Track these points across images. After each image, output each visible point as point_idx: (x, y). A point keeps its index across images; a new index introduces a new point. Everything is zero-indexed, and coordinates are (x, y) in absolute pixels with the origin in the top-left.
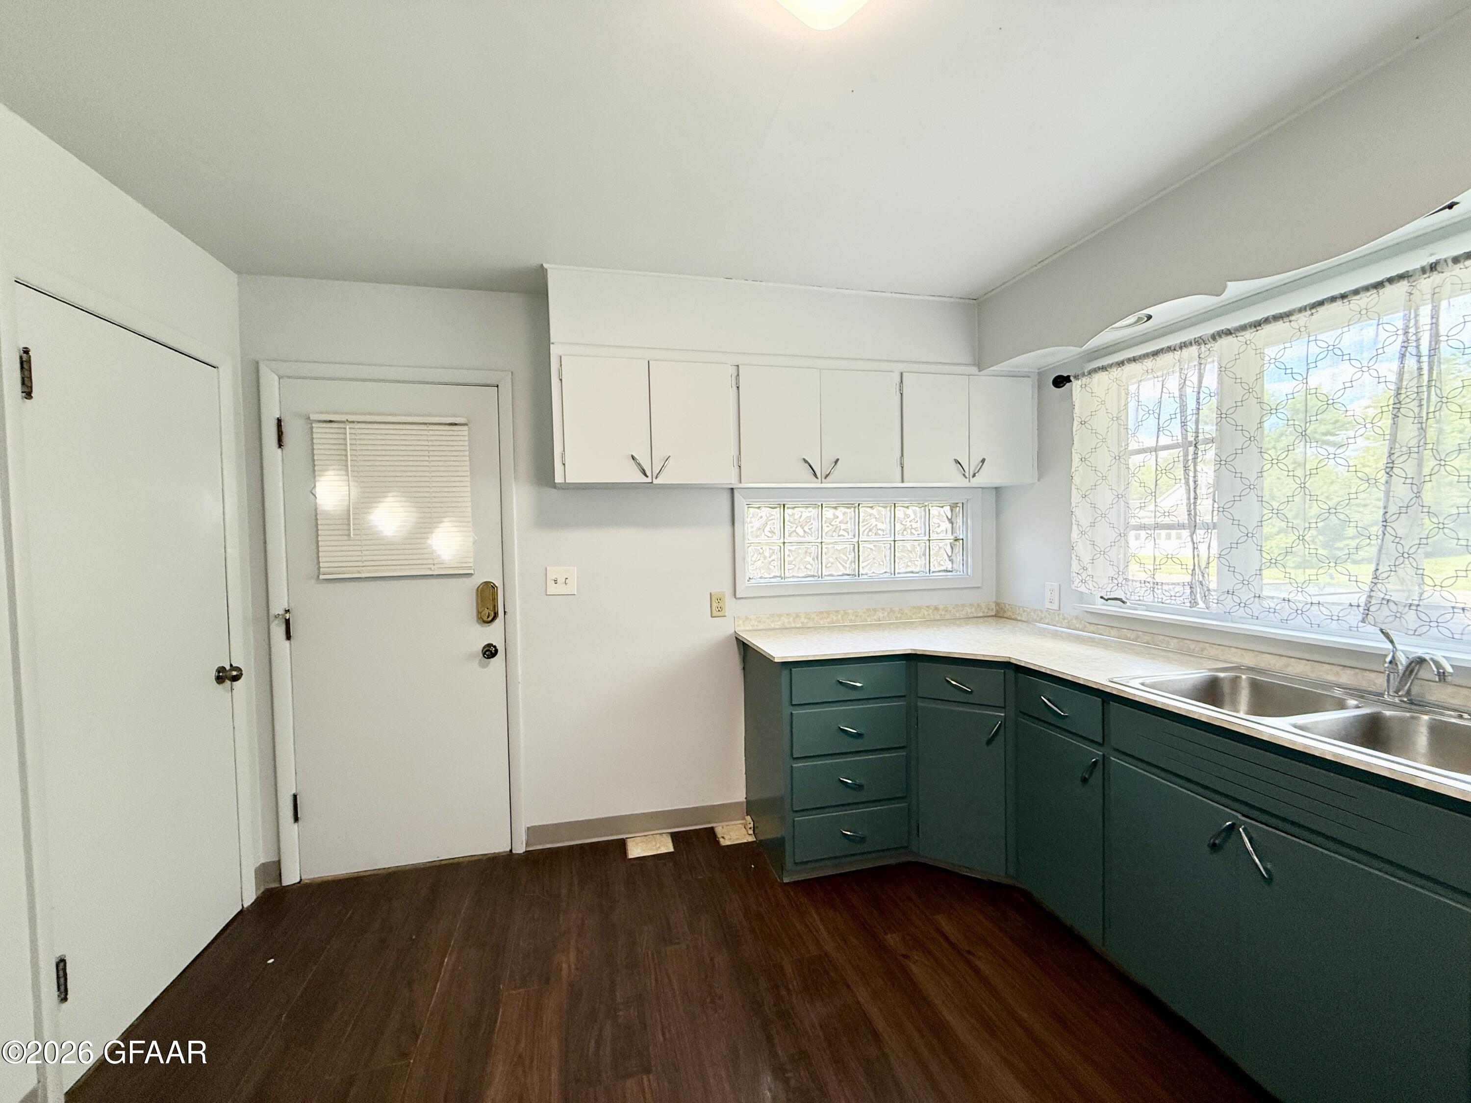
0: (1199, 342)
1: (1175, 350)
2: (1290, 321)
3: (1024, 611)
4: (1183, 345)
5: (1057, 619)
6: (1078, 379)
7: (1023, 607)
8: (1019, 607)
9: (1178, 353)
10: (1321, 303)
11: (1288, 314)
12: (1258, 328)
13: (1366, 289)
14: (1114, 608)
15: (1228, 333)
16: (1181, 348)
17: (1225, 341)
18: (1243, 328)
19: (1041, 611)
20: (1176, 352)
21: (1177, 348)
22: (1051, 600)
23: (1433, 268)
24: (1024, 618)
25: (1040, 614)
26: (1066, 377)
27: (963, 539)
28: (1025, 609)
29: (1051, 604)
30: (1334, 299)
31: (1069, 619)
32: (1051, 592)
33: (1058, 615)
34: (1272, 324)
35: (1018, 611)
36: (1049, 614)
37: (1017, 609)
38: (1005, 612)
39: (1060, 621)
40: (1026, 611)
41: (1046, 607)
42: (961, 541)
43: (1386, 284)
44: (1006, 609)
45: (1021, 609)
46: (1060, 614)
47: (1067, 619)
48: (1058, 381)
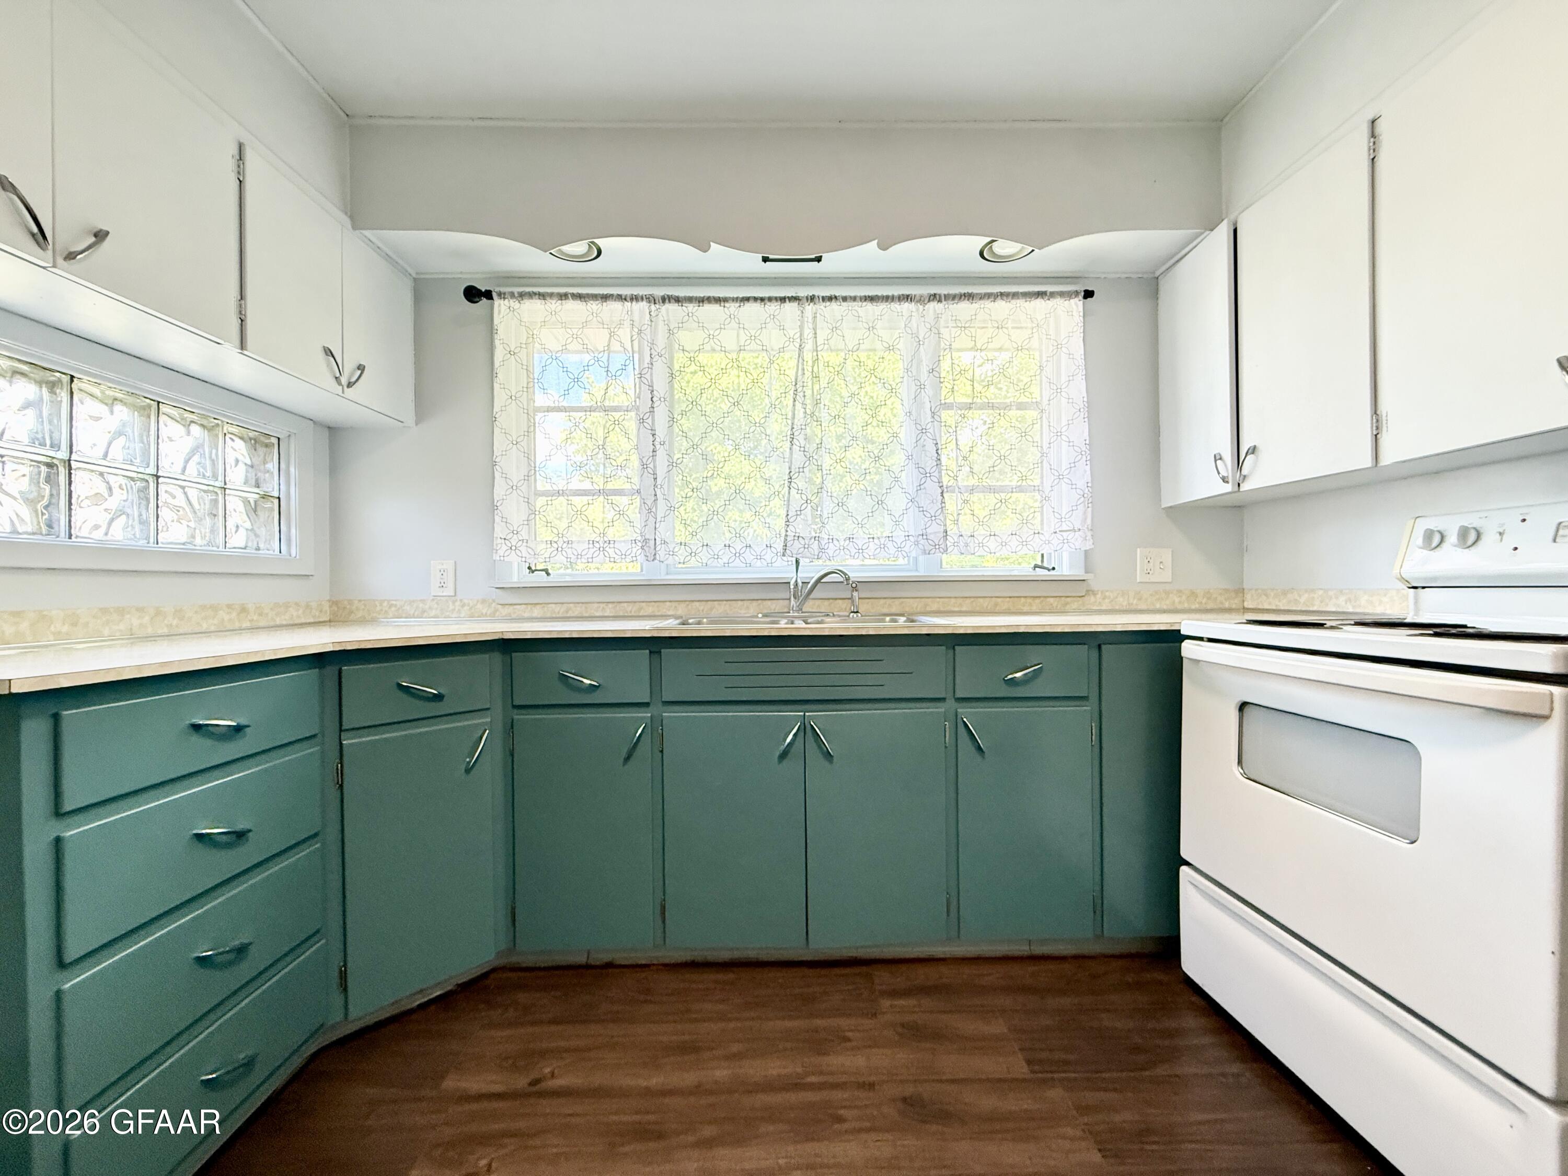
0: (651, 299)
1: (625, 300)
3: (391, 606)
4: (635, 298)
5: (451, 607)
6: (504, 298)
7: (388, 601)
8: (382, 602)
9: (628, 304)
10: (747, 299)
11: (726, 300)
12: (701, 304)
14: (541, 580)
15: (678, 300)
16: (632, 299)
17: (672, 307)
18: (690, 300)
19: (423, 601)
20: (626, 303)
21: (628, 299)
22: (442, 584)
23: (812, 299)
24: (391, 615)
25: (421, 605)
26: (483, 290)
27: (279, 498)
28: (394, 602)
29: (442, 589)
30: (756, 299)
31: (471, 604)
32: (442, 572)
33: (454, 602)
34: (711, 305)
35: (378, 608)
36: (437, 603)
37: (378, 605)
38: (351, 612)
39: (457, 609)
40: (396, 606)
41: (432, 594)
42: (276, 501)
43: (787, 300)
44: (354, 608)
45: (385, 604)
46: (456, 600)
47: (469, 605)
48: (473, 294)
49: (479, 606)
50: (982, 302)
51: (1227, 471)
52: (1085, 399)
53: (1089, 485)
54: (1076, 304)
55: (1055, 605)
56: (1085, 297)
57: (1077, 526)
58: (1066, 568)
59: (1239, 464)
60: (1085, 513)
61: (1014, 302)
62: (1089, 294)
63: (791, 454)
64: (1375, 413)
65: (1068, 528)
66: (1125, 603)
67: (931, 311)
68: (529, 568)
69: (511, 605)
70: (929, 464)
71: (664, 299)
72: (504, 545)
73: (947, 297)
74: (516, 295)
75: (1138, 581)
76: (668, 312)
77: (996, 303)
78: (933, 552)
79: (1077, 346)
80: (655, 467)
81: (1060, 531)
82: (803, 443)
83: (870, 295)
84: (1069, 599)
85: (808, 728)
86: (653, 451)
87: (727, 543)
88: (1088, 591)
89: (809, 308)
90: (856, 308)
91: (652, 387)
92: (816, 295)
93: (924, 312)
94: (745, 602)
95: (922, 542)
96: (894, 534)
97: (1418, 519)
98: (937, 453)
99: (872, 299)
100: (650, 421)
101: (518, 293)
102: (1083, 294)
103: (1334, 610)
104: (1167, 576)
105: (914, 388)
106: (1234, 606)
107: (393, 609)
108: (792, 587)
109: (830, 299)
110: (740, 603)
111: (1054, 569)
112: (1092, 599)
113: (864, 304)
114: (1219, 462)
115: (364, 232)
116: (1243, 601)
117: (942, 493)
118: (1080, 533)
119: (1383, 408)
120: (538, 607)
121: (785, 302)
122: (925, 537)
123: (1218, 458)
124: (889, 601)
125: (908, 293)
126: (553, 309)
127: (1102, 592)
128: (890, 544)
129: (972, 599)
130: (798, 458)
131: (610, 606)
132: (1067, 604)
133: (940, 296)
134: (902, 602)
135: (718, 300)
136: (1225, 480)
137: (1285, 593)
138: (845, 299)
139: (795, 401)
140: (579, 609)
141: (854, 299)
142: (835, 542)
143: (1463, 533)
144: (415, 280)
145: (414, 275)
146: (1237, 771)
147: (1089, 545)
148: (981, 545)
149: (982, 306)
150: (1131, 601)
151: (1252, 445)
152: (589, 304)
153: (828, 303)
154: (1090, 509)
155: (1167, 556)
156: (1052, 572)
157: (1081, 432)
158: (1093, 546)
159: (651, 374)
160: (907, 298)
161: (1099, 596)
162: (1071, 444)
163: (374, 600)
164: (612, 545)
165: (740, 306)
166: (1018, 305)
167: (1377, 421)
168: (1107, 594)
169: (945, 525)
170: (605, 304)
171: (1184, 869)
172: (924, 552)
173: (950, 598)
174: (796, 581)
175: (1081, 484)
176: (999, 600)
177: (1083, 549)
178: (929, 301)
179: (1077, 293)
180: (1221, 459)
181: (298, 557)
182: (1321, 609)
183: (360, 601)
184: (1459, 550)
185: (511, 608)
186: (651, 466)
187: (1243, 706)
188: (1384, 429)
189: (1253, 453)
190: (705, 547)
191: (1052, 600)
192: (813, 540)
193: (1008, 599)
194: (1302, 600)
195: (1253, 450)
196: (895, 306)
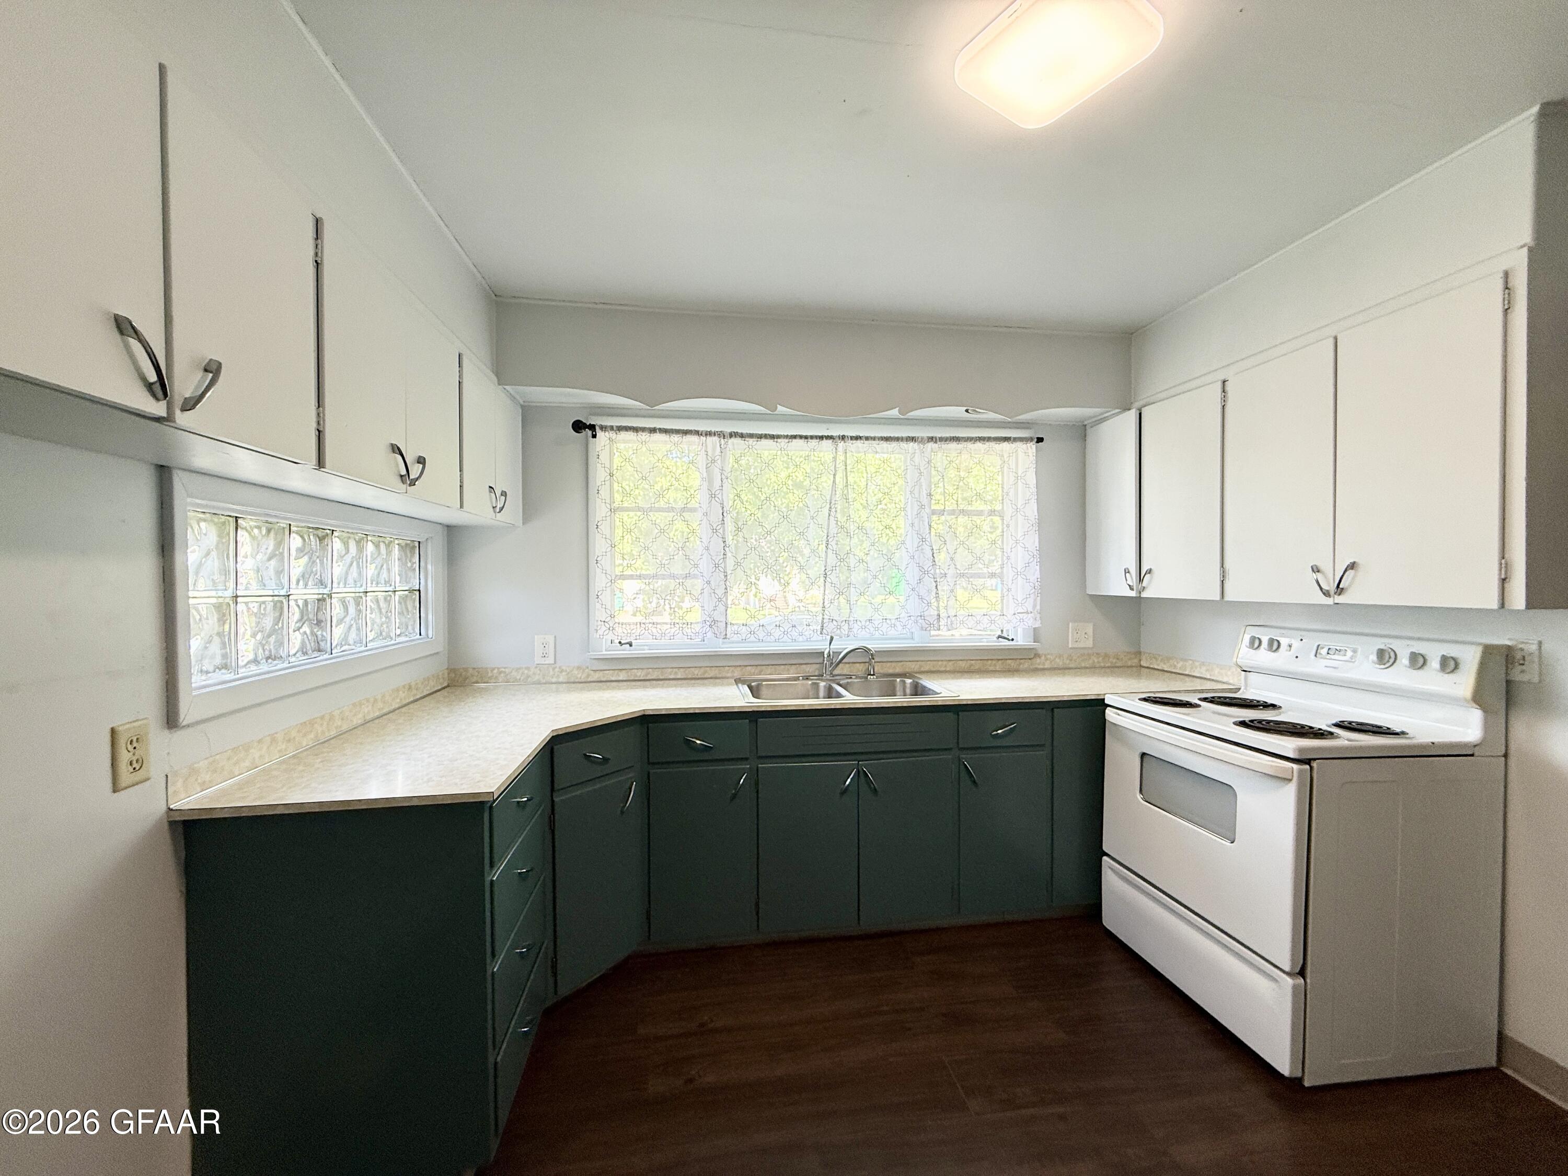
0: (721, 435)
1: (701, 435)
2: (777, 442)
3: (501, 673)
4: (709, 434)
5: (551, 673)
6: (605, 431)
7: (498, 668)
8: (493, 669)
10: (795, 437)
11: (779, 437)
12: (759, 440)
13: (816, 437)
14: (626, 652)
16: (706, 435)
18: (751, 436)
19: (528, 668)
20: (702, 437)
21: (704, 434)
22: (545, 654)
23: (843, 438)
24: (500, 680)
25: (526, 672)
26: (588, 424)
27: (419, 590)
28: (504, 670)
29: (544, 659)
30: (801, 437)
31: (568, 671)
32: (545, 645)
33: (554, 669)
34: (767, 440)
35: (490, 674)
36: (540, 670)
37: (490, 672)
38: (466, 678)
39: (556, 675)
40: (505, 672)
41: (536, 662)
42: (417, 593)
43: (824, 438)
44: (469, 674)
45: (496, 671)
46: (556, 667)
47: (566, 671)
48: (578, 426)
49: (575, 672)
50: (966, 443)
51: (1133, 582)
52: (1037, 517)
53: (1039, 580)
54: (1031, 447)
55: (1012, 665)
56: (1037, 442)
57: (1030, 609)
58: (1022, 640)
59: (1141, 580)
60: (1035, 600)
61: (987, 444)
62: (1040, 440)
63: (827, 556)
64: (1222, 567)
65: (1023, 611)
66: (1061, 663)
67: (929, 450)
68: (620, 643)
69: (601, 670)
70: (927, 565)
71: (732, 435)
72: (603, 626)
73: (941, 439)
74: (615, 428)
75: (1070, 646)
76: (733, 445)
77: (975, 445)
78: (928, 629)
79: (1032, 479)
80: (725, 567)
81: (1018, 613)
82: (835, 547)
83: (885, 436)
84: (1022, 661)
85: (861, 773)
86: (724, 554)
87: (778, 623)
88: (1035, 654)
89: (841, 444)
90: (875, 445)
91: (723, 504)
92: (846, 434)
93: (924, 450)
94: (786, 666)
95: (920, 621)
96: (901, 616)
97: (1248, 627)
98: (933, 556)
99: (887, 439)
100: (721, 531)
101: (617, 427)
102: (1036, 440)
103: (1198, 675)
104: (1089, 644)
105: (916, 508)
106: (1134, 665)
107: (502, 675)
108: (826, 656)
109: (857, 438)
110: (782, 667)
111: (1013, 640)
112: (1038, 660)
113: (882, 442)
114: (1127, 574)
115: (506, 387)
116: (1140, 660)
117: (936, 586)
118: (1032, 615)
119: (1227, 565)
120: (624, 671)
121: (823, 440)
122: (923, 618)
123: (1127, 571)
124: (893, 664)
125: (913, 435)
126: (644, 440)
127: (1045, 655)
128: (898, 624)
129: (953, 662)
130: (832, 560)
131: (682, 670)
132: (1020, 664)
133: (936, 438)
134: (903, 665)
135: (773, 437)
136: (1131, 588)
137: (1169, 659)
138: (867, 438)
139: (829, 515)
140: (656, 673)
141: (874, 439)
142: (858, 623)
143: (1271, 641)
144: (522, 407)
145: (522, 403)
146: (1139, 797)
147: (1038, 624)
148: (962, 622)
149: (965, 446)
150: (1065, 661)
151: (1149, 568)
152: (672, 437)
153: (855, 441)
154: (1039, 598)
155: (1090, 629)
156: (1011, 643)
157: (1033, 541)
158: (1040, 625)
159: (722, 494)
160: (913, 439)
161: (1043, 658)
162: (1026, 549)
163: (487, 668)
164: (689, 626)
165: (789, 442)
166: (991, 446)
167: (1223, 572)
168: (1049, 656)
169: (939, 610)
170: (684, 437)
171: (1105, 858)
172: (922, 628)
173: (938, 661)
174: (829, 652)
175: (1033, 579)
176: (973, 662)
177: (1034, 627)
178: (928, 442)
179: (1031, 439)
180: (1129, 572)
181: (434, 638)
182: (1190, 674)
183: (474, 669)
184: (1269, 652)
185: (601, 673)
186: (723, 565)
187: (1143, 755)
188: (1227, 577)
189: (1149, 573)
190: (761, 627)
191: (1009, 662)
192: (844, 622)
193: (979, 661)
194: (1179, 665)
195: (1149, 571)
196: (904, 445)
